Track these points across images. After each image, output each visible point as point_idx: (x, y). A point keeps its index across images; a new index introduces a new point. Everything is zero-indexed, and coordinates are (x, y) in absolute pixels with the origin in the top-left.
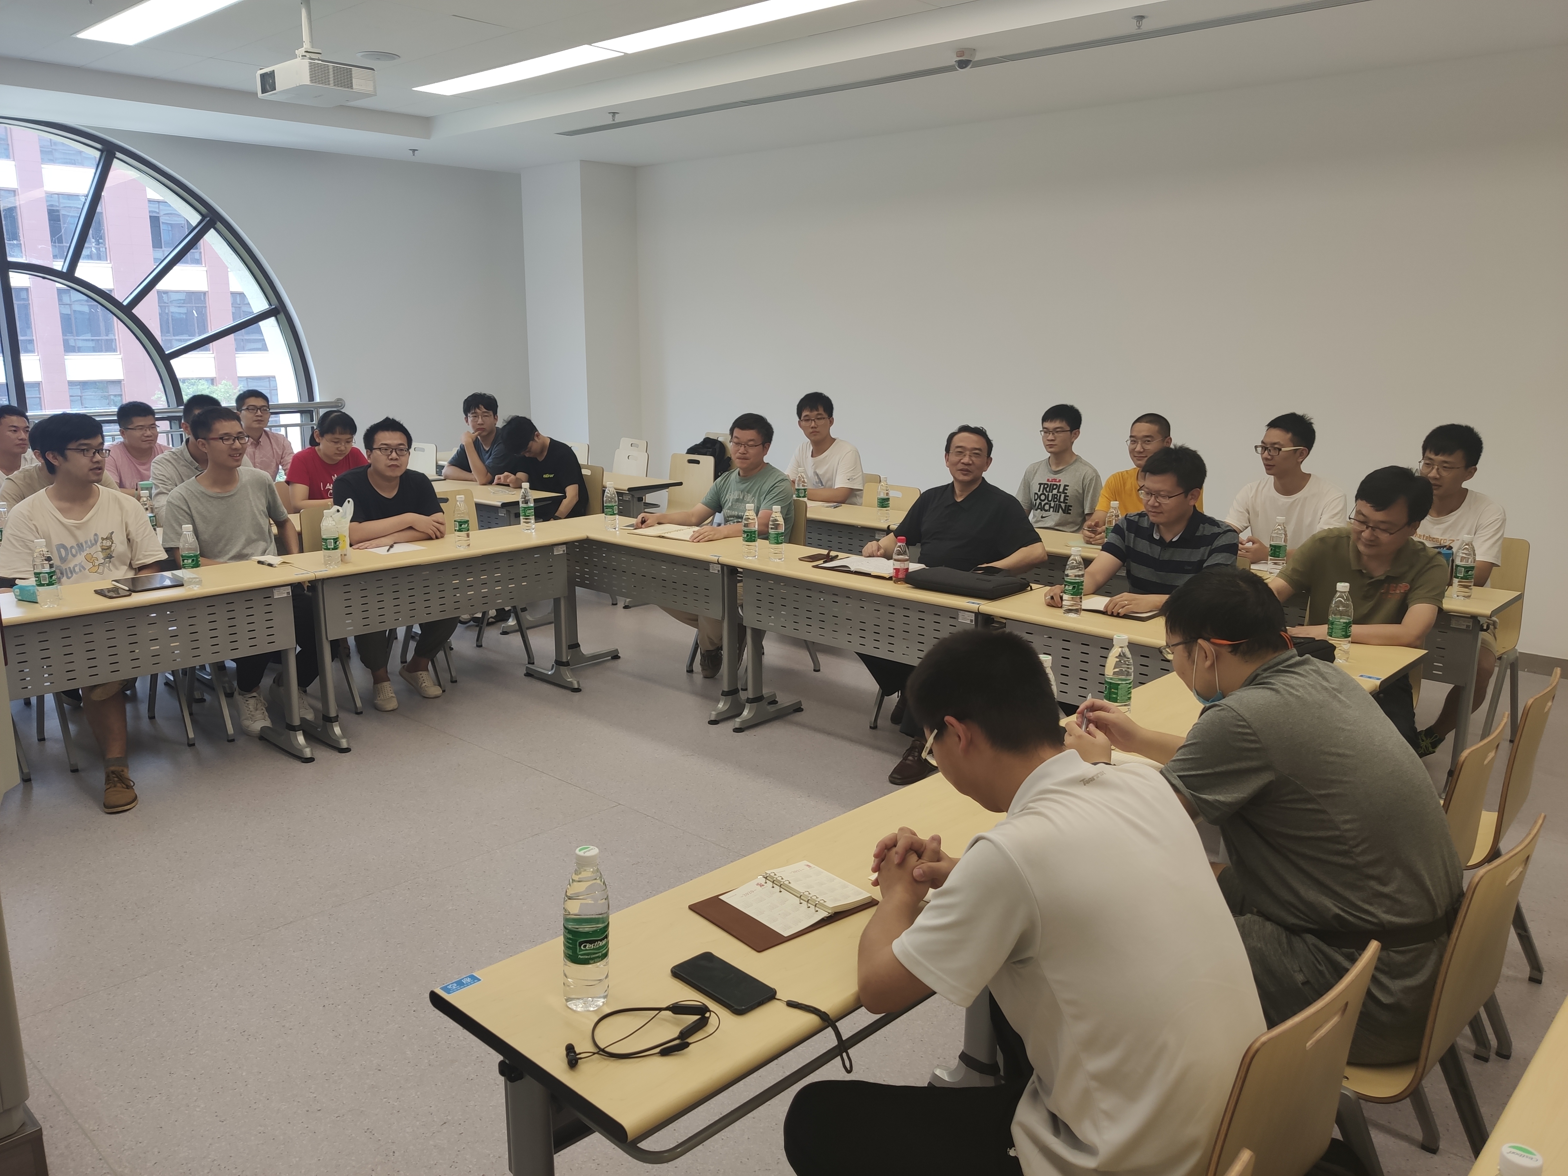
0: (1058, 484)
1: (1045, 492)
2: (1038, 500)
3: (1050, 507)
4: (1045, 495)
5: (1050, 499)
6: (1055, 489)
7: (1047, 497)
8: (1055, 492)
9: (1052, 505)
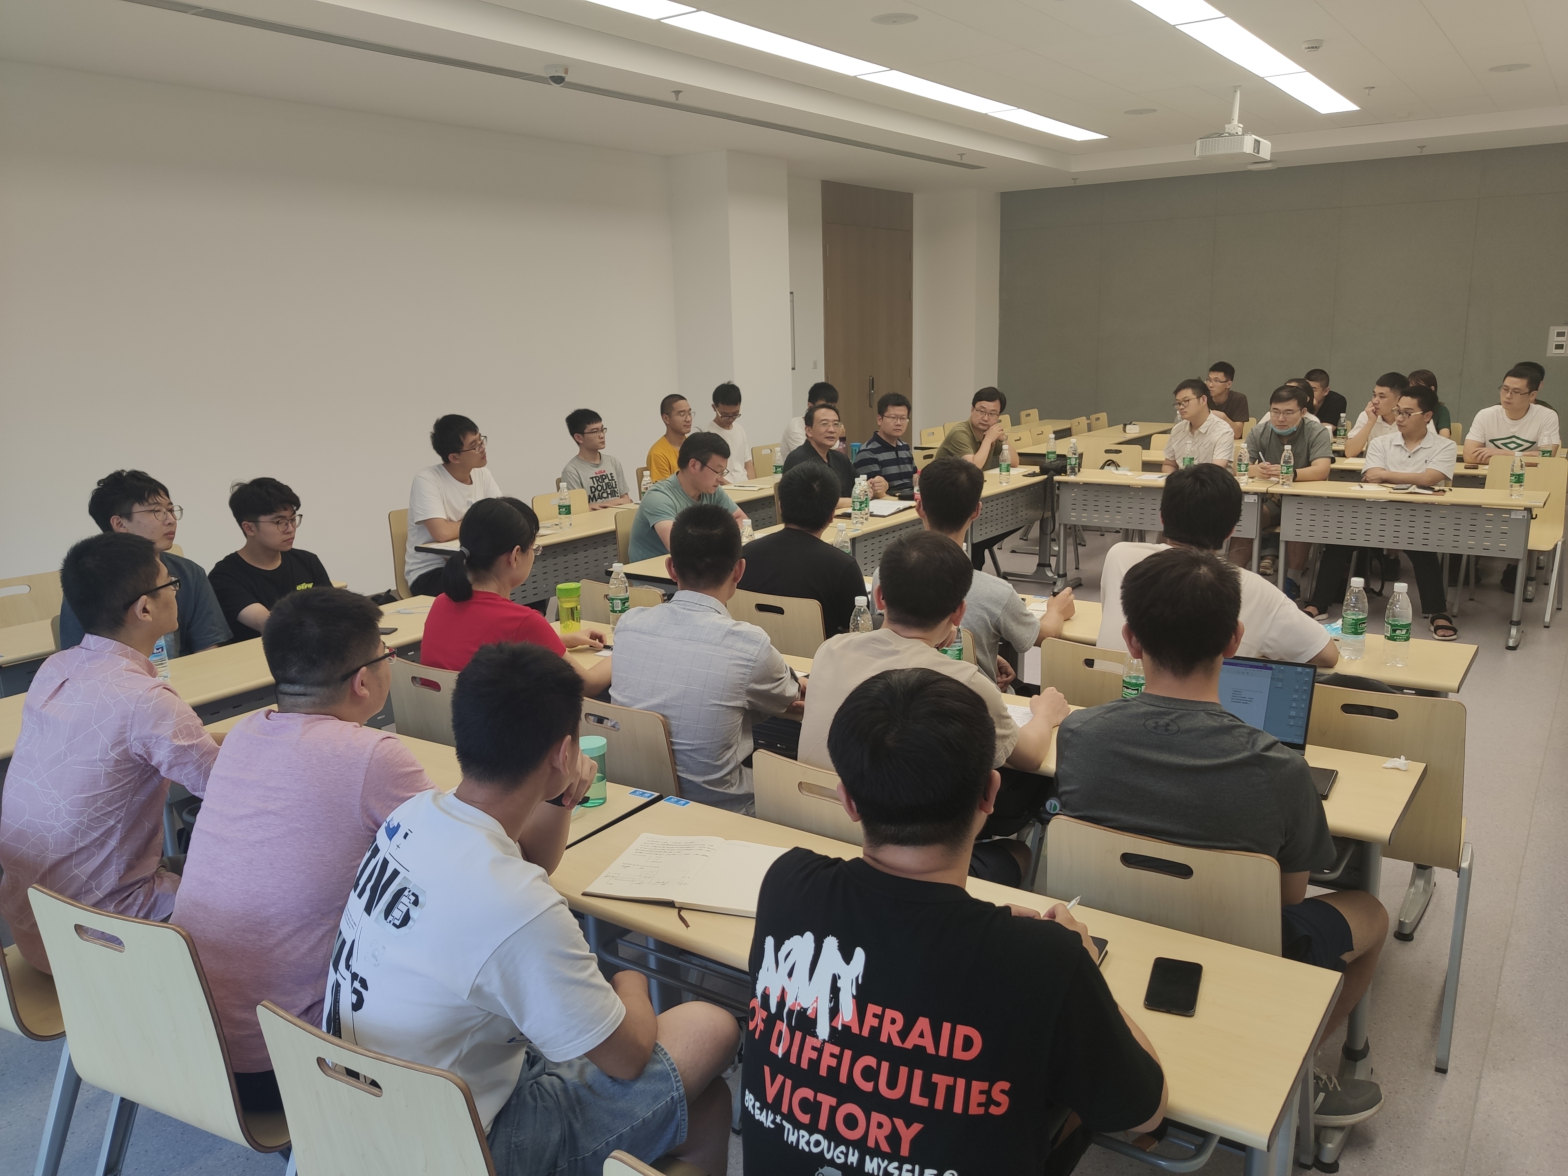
0: (605, 474)
1: (599, 483)
2: (597, 491)
3: (608, 494)
4: (600, 485)
5: (605, 488)
6: (605, 478)
7: (602, 487)
8: (607, 481)
9: (609, 492)
